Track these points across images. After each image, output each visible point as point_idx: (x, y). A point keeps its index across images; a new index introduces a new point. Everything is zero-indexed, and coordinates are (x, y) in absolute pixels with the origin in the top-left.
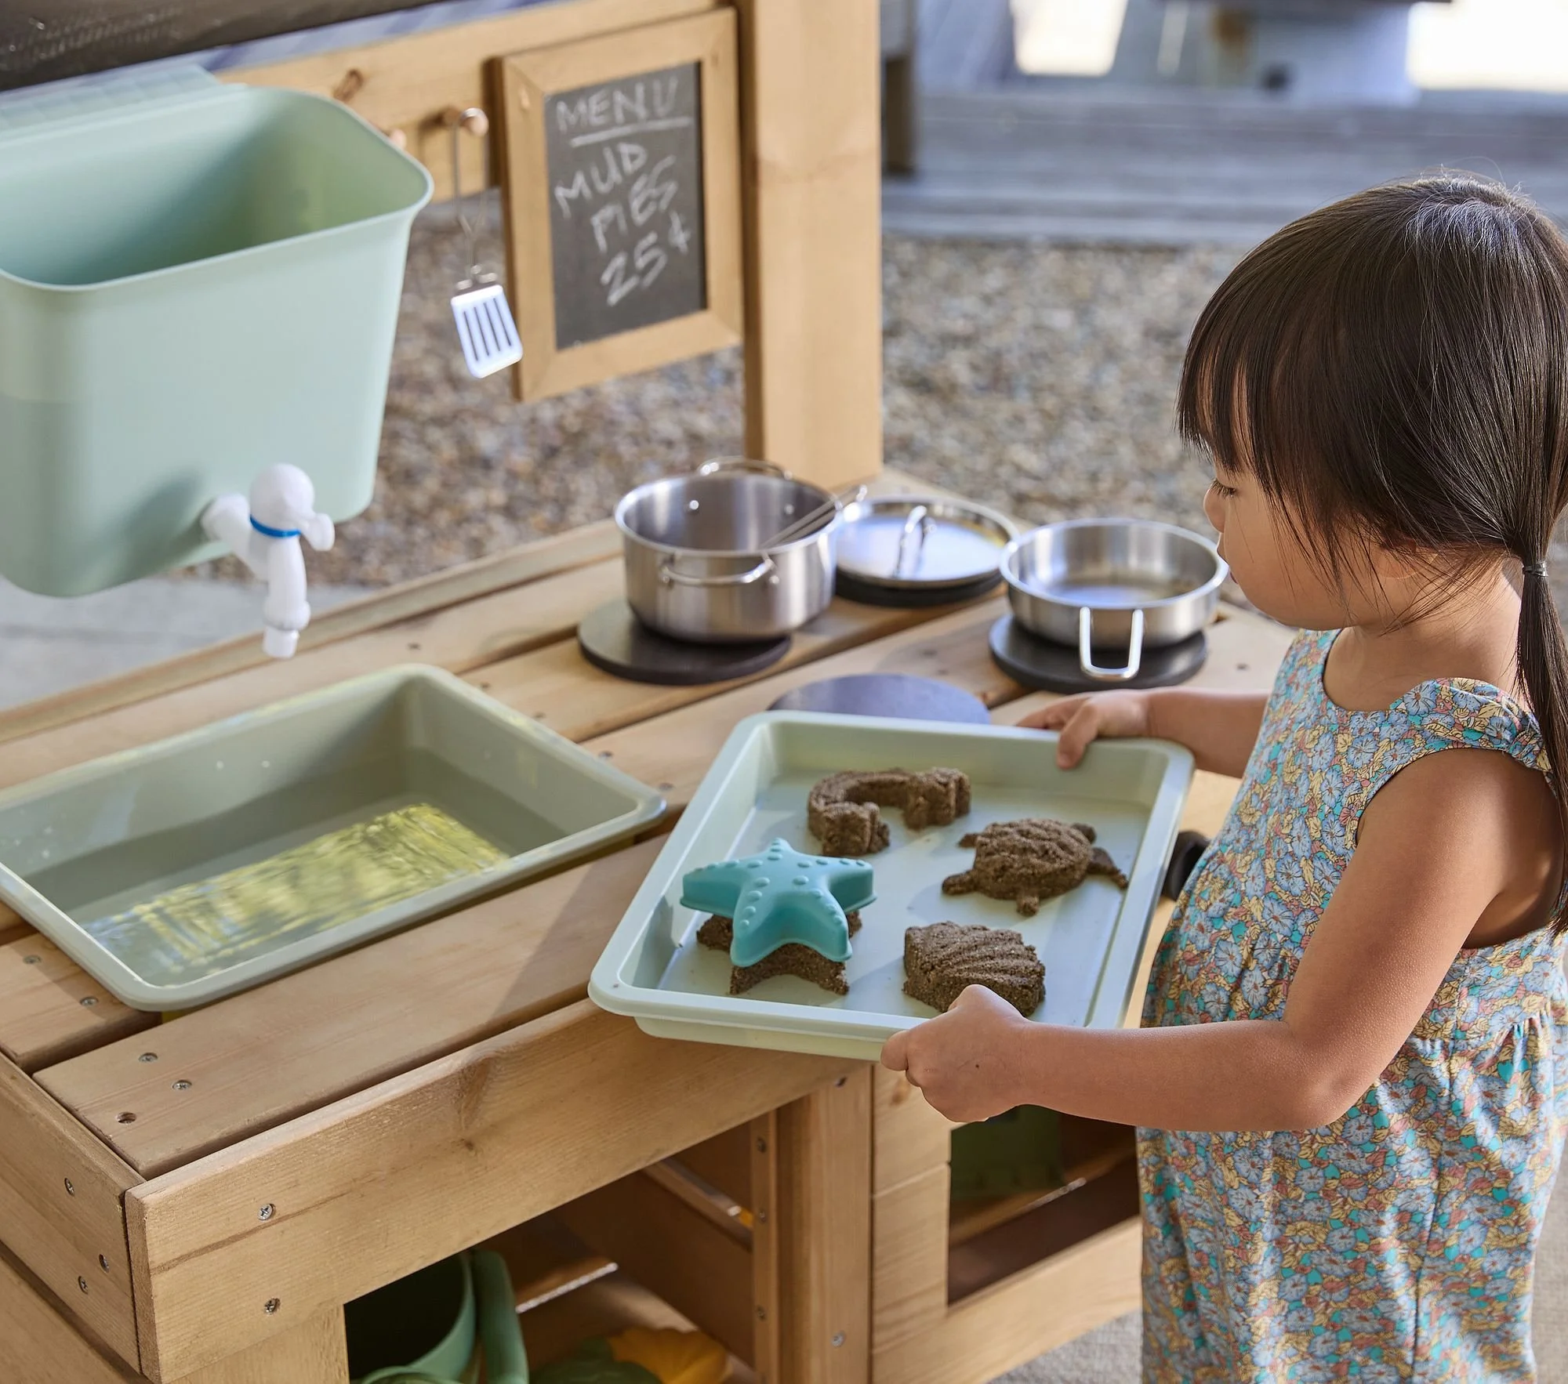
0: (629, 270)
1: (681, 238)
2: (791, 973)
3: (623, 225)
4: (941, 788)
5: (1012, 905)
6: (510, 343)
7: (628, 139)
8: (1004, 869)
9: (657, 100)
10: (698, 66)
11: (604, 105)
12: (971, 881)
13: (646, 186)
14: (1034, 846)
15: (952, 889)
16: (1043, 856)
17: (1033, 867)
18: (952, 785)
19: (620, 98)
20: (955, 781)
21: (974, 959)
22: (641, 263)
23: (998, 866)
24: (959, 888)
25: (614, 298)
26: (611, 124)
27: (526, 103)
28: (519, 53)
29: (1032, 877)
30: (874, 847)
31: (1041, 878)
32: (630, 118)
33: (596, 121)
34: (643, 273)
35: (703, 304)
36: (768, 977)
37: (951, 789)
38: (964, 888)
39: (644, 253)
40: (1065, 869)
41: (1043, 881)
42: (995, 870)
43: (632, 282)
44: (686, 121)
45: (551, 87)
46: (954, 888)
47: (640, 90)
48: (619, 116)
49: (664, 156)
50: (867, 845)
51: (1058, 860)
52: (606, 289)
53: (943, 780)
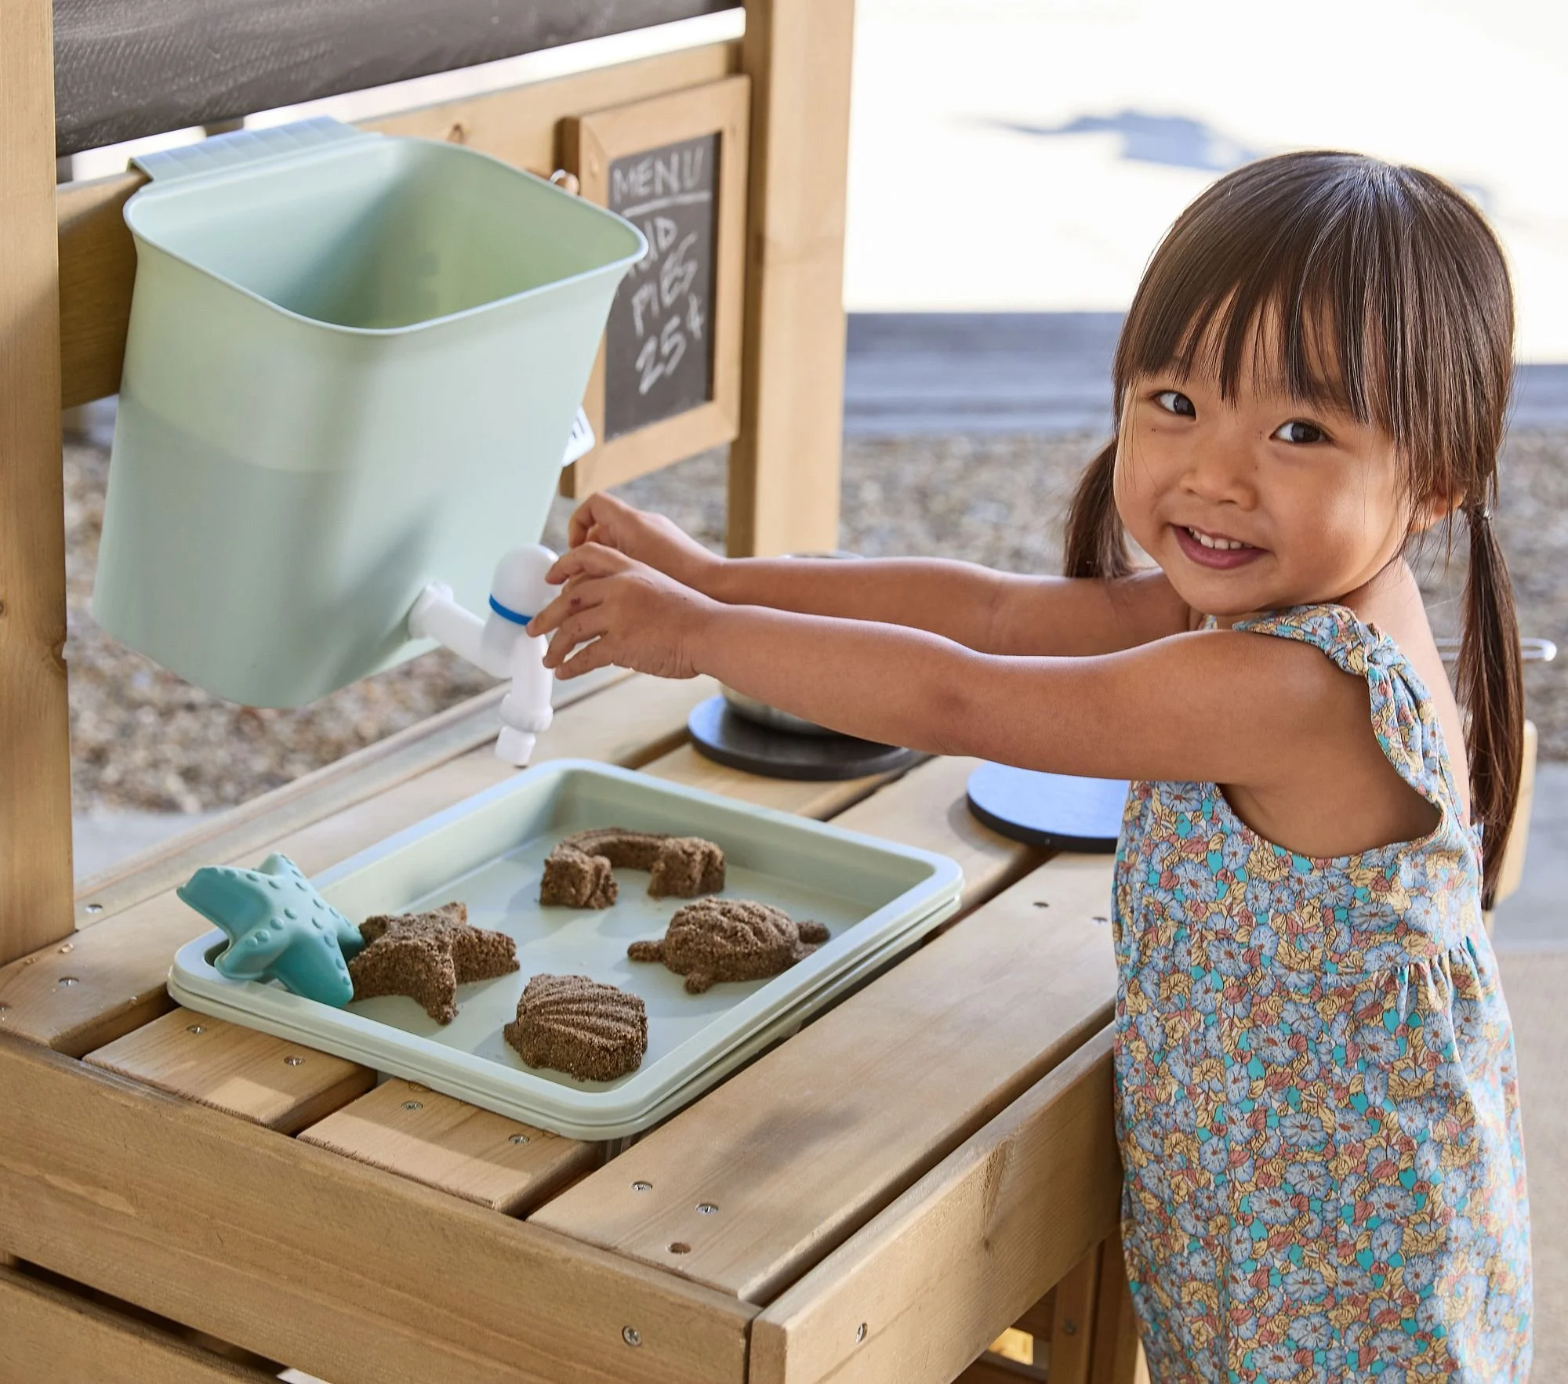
0: (659, 358)
1: (696, 322)
2: (410, 995)
3: (655, 308)
4: (684, 857)
5: (681, 980)
6: (583, 431)
7: (663, 213)
8: (685, 941)
9: (687, 171)
10: (718, 137)
11: (648, 176)
12: (658, 950)
13: (674, 265)
14: (725, 925)
15: (636, 954)
16: (730, 937)
17: (714, 944)
18: (698, 857)
19: (660, 167)
20: (703, 853)
21: (570, 1012)
22: (666, 349)
23: (680, 938)
24: (641, 954)
25: (645, 386)
26: (651, 197)
27: (596, 168)
28: (592, 112)
29: (709, 956)
30: (593, 902)
31: (719, 958)
32: (667, 191)
33: (643, 191)
34: (667, 360)
35: (709, 395)
36: (385, 995)
37: (694, 861)
38: (648, 956)
39: (670, 336)
40: (749, 954)
41: (721, 962)
42: (677, 942)
43: (659, 369)
44: (705, 196)
45: (615, 152)
46: (640, 954)
47: (675, 160)
48: (659, 188)
49: (688, 234)
50: (585, 898)
51: (743, 944)
52: (639, 376)
53: (691, 850)
